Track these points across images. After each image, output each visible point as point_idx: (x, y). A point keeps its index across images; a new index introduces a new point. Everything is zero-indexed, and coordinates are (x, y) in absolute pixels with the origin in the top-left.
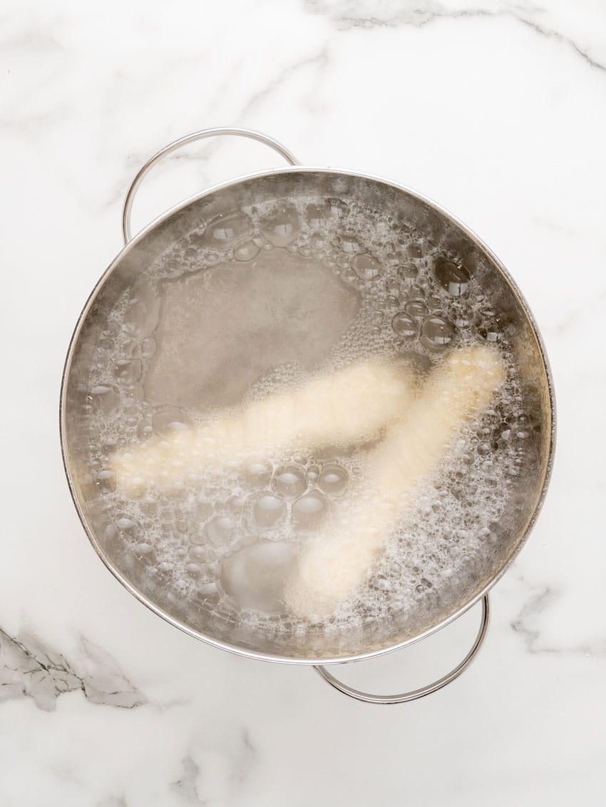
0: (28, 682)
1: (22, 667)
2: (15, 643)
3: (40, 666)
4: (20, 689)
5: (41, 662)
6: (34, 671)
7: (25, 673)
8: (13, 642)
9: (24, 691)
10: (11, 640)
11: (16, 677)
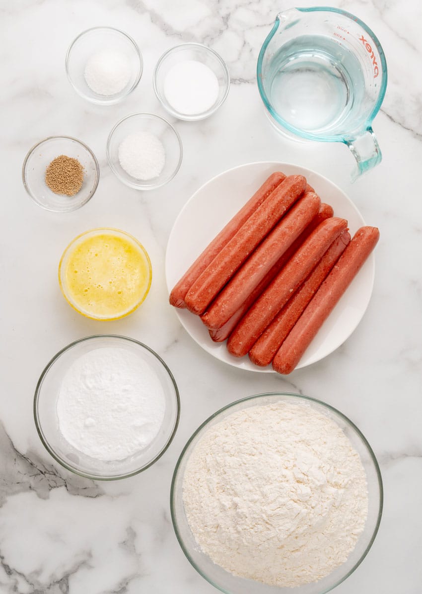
0: (32, 482)
1: (29, 472)
2: (25, 458)
3: (39, 472)
4: (28, 486)
5: (41, 470)
6: (35, 475)
7: (30, 476)
8: (23, 457)
9: (30, 487)
10: (22, 456)
11: (26, 479)
